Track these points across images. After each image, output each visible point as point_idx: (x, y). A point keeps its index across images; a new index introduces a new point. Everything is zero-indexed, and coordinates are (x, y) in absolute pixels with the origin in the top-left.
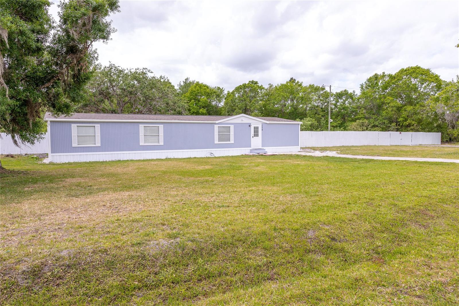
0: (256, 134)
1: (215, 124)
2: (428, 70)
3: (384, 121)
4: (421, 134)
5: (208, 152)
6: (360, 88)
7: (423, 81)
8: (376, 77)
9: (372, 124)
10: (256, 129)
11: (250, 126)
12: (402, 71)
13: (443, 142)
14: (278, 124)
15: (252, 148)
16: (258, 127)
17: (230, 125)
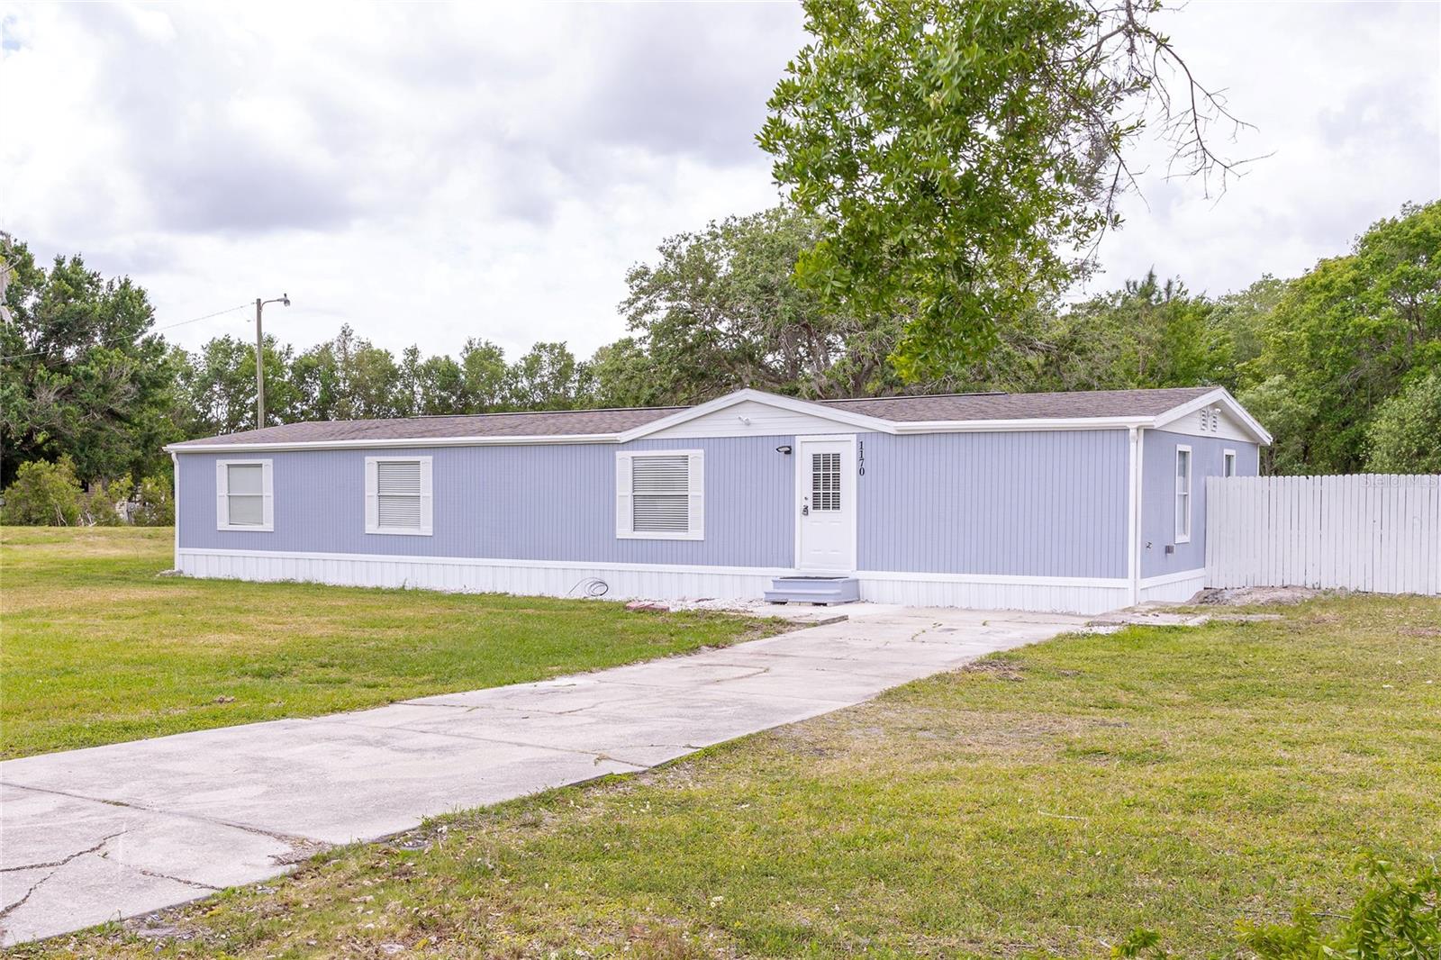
0: (826, 495)
1: (616, 445)
11: (787, 451)
14: (969, 437)
15: (803, 570)
16: (837, 457)
17: (688, 448)
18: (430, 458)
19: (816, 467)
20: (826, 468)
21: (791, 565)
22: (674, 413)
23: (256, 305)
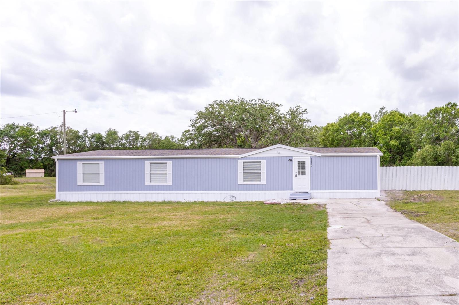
0: (302, 172)
1: (238, 158)
5: (228, 195)
11: (290, 160)
14: (339, 157)
15: (296, 191)
16: (304, 162)
17: (261, 159)
18: (171, 162)
19: (299, 164)
20: (302, 165)
21: (292, 189)
22: (256, 150)
23: (63, 112)
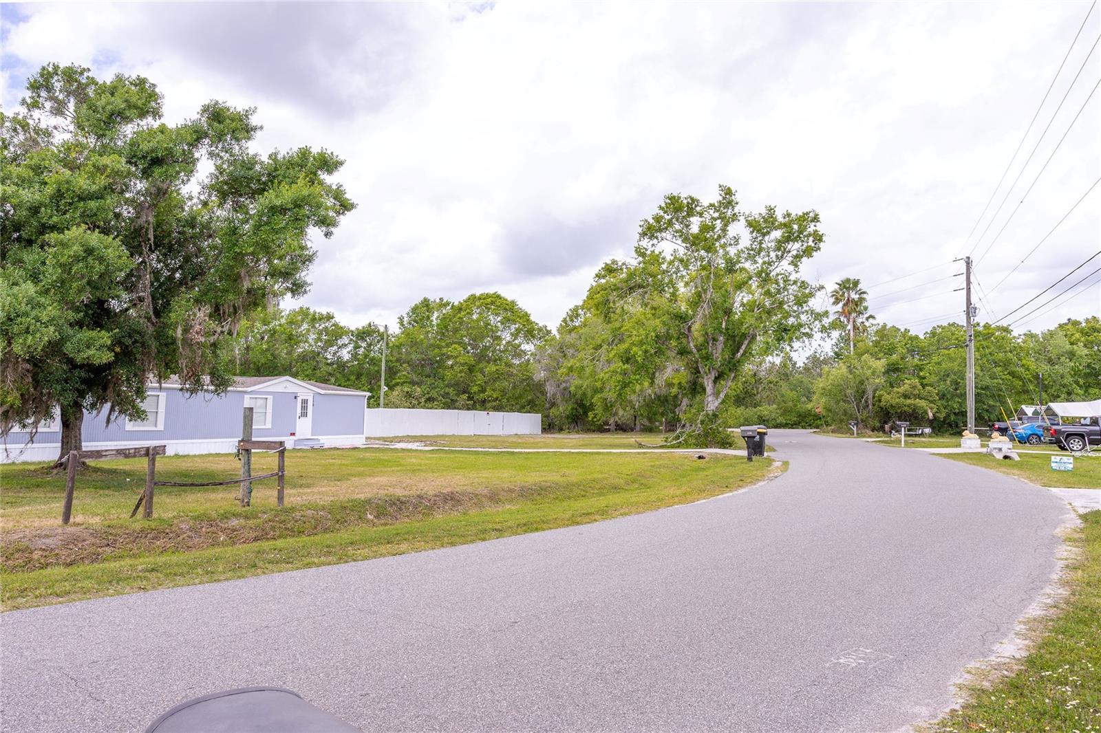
0: (304, 414)
1: (245, 392)
2: (513, 302)
3: (447, 390)
4: (515, 416)
5: (231, 444)
6: (399, 324)
7: (506, 321)
8: (426, 303)
9: (427, 396)
10: (305, 402)
11: (296, 398)
12: (473, 299)
13: (544, 430)
14: (336, 396)
15: (298, 437)
16: (307, 400)
17: (268, 395)
19: (302, 403)
